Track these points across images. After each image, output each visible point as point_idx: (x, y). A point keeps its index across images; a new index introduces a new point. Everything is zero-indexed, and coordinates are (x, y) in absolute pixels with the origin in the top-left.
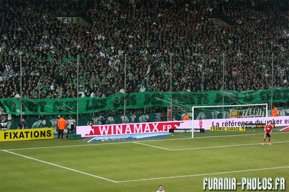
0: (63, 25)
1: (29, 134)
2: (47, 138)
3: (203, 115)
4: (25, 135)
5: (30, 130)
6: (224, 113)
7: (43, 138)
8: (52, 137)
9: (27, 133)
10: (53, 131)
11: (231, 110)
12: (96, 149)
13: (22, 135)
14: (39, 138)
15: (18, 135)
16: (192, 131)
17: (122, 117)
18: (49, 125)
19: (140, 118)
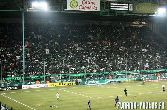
0: (77, 50)
1: (67, 84)
2: (72, 85)
3: (120, 77)
4: (65, 84)
5: (67, 83)
6: (127, 76)
7: (71, 85)
8: (74, 85)
9: (66, 83)
10: (74, 83)
11: (129, 75)
12: (87, 88)
13: (64, 84)
14: (70, 85)
15: (63, 84)
16: (117, 82)
17: (95, 78)
18: (73, 81)
19: (101, 78)
